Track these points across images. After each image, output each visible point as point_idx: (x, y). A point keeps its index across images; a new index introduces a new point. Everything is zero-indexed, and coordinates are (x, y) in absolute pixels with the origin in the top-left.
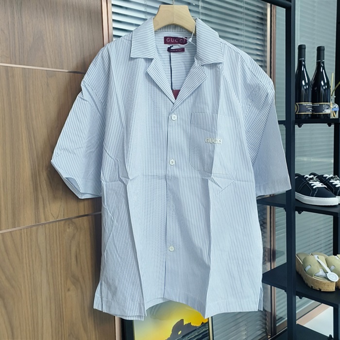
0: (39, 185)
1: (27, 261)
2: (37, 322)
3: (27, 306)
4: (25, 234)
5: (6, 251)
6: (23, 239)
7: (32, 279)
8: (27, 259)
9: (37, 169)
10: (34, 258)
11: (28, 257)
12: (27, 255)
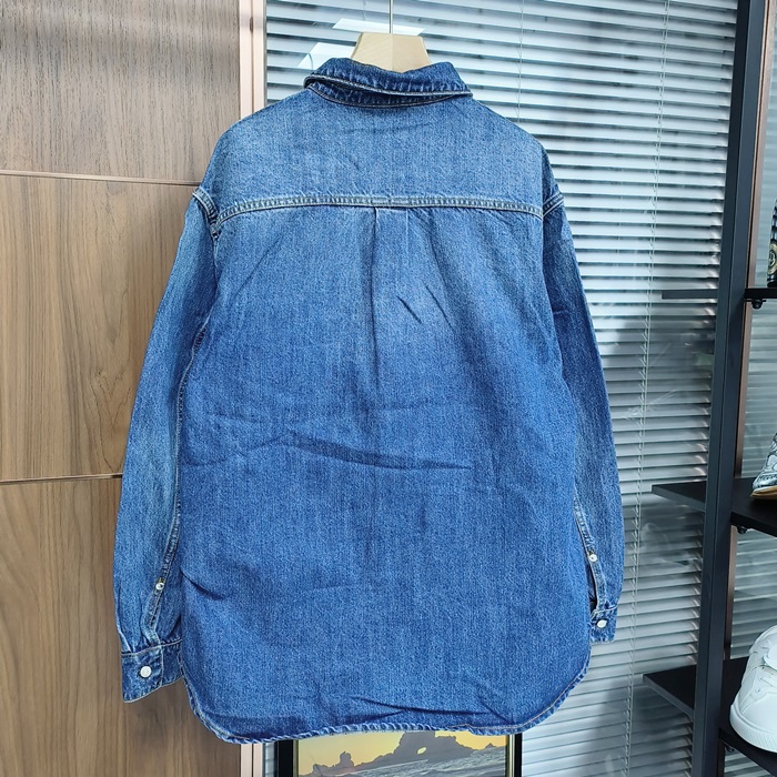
0: (81, 403)
1: (52, 544)
2: (68, 661)
3: (48, 626)
4: (50, 494)
5: (11, 519)
6: (45, 502)
7: (60, 579)
8: (52, 539)
9: (78, 372)
10: (66, 540)
11: (54, 536)
12: (51, 532)
